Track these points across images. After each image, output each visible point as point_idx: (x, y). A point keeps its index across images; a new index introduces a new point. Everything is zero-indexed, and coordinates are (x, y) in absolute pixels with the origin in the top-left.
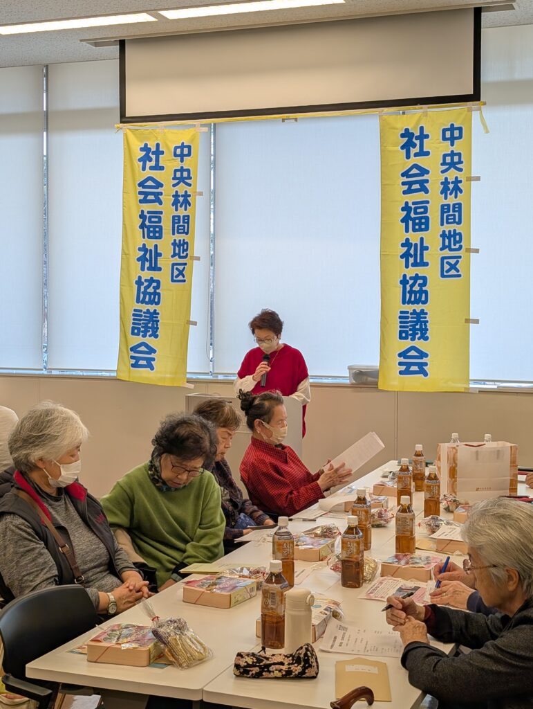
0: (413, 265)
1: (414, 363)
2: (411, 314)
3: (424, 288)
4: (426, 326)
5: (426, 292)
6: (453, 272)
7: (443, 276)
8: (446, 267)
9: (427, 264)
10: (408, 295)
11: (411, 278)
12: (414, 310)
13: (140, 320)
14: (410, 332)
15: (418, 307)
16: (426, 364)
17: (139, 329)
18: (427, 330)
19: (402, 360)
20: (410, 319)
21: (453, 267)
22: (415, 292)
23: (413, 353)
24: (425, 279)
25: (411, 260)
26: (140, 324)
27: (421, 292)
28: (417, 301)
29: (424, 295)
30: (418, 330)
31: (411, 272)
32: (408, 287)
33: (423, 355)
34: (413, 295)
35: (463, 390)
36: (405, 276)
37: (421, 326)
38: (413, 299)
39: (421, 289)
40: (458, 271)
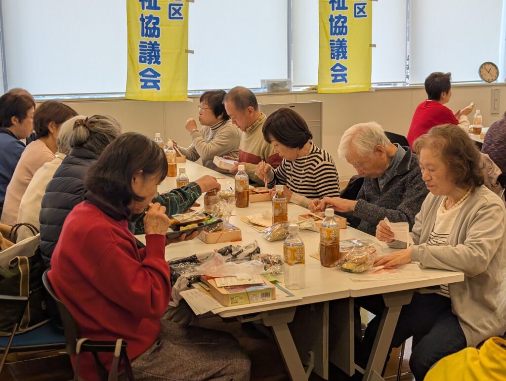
0: (337, 9)
1: (339, 74)
2: (336, 42)
3: (345, 25)
4: (346, 50)
5: (346, 27)
6: (361, 14)
7: (355, 16)
8: (358, 10)
9: (346, 8)
10: (334, 29)
11: (336, 17)
12: (339, 39)
13: (146, 50)
14: (336, 54)
15: (341, 37)
16: (346, 75)
17: (145, 58)
18: (346, 52)
19: (333, 72)
20: (336, 45)
21: (361, 10)
22: (339, 27)
23: (338, 68)
24: (345, 18)
25: (336, 5)
26: (145, 54)
27: (343, 27)
28: (341, 33)
29: (344, 29)
30: (340, 52)
31: (336, 13)
32: (334, 23)
33: (345, 69)
34: (338, 29)
35: (368, 90)
36: (332, 16)
37: (342, 49)
38: (337, 32)
39: (343, 25)
40: (364, 13)
